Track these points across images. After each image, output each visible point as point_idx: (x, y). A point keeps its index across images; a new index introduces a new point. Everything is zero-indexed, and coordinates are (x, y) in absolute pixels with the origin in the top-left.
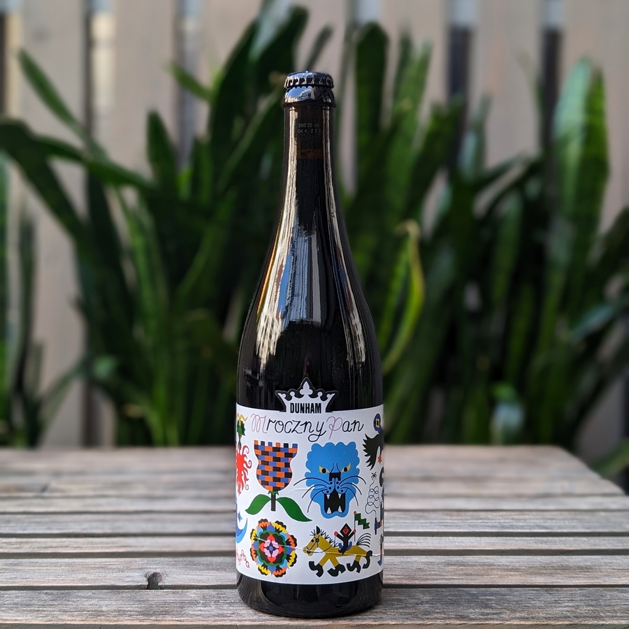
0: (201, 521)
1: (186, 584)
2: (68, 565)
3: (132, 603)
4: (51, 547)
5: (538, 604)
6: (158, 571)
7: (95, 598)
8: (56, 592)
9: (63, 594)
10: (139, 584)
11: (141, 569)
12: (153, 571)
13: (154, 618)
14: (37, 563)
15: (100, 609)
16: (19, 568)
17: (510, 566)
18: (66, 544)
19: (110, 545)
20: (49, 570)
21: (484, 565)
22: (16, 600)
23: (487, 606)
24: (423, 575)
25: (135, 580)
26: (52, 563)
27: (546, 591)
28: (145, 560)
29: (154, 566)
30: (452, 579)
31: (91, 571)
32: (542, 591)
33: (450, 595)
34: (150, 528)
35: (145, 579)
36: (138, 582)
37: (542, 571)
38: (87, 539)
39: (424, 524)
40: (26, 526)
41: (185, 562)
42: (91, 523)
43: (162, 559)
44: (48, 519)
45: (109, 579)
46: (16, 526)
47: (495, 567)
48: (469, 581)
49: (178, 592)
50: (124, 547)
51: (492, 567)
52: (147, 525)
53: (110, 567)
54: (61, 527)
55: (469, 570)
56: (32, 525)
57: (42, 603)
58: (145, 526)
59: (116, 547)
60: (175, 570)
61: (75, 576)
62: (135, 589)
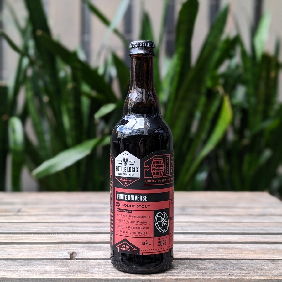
0: (96, 227)
1: (89, 257)
2: (30, 248)
3: (62, 267)
4: (22, 239)
5: (268, 268)
6: (75, 251)
8: (23, 261)
10: (66, 257)
11: (67, 250)
12: (72, 251)
13: (73, 275)
14: (14, 247)
15: (46, 270)
16: (6, 249)
17: (251, 249)
18: (29, 237)
19: (51, 238)
20: (21, 250)
21: (238, 248)
22: (3, 265)
23: (242, 270)
24: (208, 254)
25: (64, 255)
26: (22, 247)
27: (271, 262)
28: (68, 245)
29: (72, 248)
30: (222, 256)
31: (42, 251)
32: (269, 262)
33: (222, 264)
34: (70, 230)
35: (69, 255)
36: (65, 257)
37: (267, 252)
38: (40, 235)
39: (205, 229)
40: (9, 229)
41: (88, 246)
42: (41, 228)
43: (77, 245)
44: (20, 226)
45: (50, 255)
46: (5, 229)
47: (243, 250)
48: (231, 257)
49: (85, 262)
50: (58, 239)
51: (242, 250)
52: (69, 228)
53: (51, 249)
54: (27, 230)
55: (231, 251)
56: (13, 228)
57: (16, 267)
58: (68, 229)
59: (54, 239)
60: (83, 250)
61: (33, 253)
62: (64, 260)
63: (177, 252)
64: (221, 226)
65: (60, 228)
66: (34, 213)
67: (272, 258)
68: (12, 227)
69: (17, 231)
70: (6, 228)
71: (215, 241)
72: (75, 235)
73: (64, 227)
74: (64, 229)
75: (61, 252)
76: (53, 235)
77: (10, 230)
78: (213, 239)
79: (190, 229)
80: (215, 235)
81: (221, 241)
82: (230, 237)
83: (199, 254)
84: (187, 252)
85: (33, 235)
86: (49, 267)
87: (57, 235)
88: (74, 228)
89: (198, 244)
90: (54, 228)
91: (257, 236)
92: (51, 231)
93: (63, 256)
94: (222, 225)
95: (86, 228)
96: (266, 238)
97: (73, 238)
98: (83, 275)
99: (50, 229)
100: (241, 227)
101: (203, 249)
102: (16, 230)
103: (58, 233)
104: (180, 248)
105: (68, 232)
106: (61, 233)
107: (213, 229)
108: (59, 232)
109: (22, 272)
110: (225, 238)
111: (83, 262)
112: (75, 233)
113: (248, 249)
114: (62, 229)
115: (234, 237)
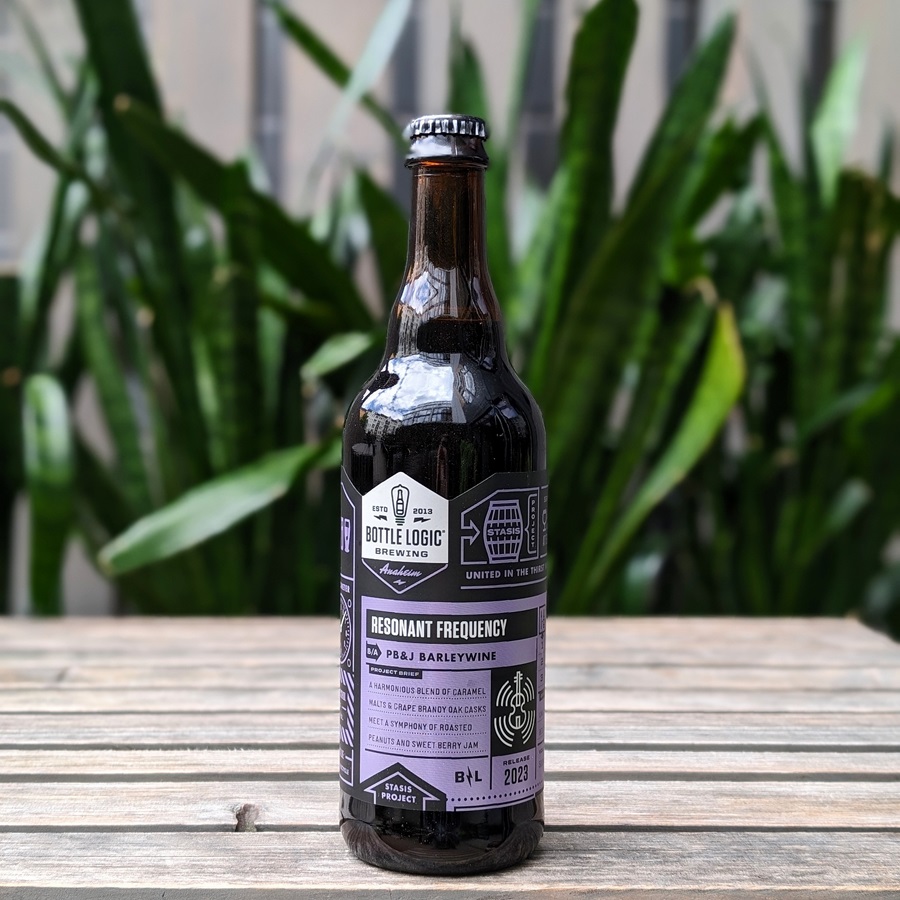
0: (314, 727)
2: (106, 792)
3: (212, 854)
4: (75, 765)
6: (251, 802)
7: (151, 845)
8: (86, 835)
9: (98, 838)
10: (223, 823)
11: (226, 799)
12: (242, 802)
13: (251, 878)
14: (54, 789)
15: (161, 863)
16: (26, 796)
17: (821, 796)
18: (99, 760)
19: (170, 762)
20: (76, 799)
21: (778, 795)
22: (22, 849)
24: (684, 811)
25: (215, 816)
26: (79, 789)
27: (890, 836)
28: (229, 785)
29: (243, 794)
30: (731, 817)
31: (143, 802)
34: (232, 735)
35: (233, 815)
36: (220, 820)
37: (874, 806)
38: (133, 752)
39: (668, 733)
40: (34, 733)
41: (293, 787)
42: (137, 729)
43: (257, 783)
44: (68, 723)
45: (173, 815)
46: (19, 733)
47: (796, 799)
48: (760, 821)
49: (286, 836)
50: (194, 765)
51: (792, 800)
52: (228, 731)
53: (173, 795)
54: (90, 735)
55: (757, 804)
56: (44, 730)
57: (65, 853)
58: (224, 733)
59: (181, 765)
60: (279, 801)
61: (117, 809)
62: (217, 831)
63: (583, 807)
64: (719, 726)
65: (198, 729)
66: (111, 683)
67: (893, 826)
68: (42, 727)
69: (58, 738)
70: (23, 731)
71: (703, 771)
72: (249, 751)
73: (212, 728)
74: (211, 733)
75: (208, 807)
76: (175, 753)
77: (36, 735)
78: (697, 765)
79: (617, 733)
80: (700, 754)
81: (722, 770)
82: (749, 759)
83: (654, 811)
84: (616, 804)
85: (111, 752)
86: (172, 852)
87: (189, 751)
88: (243, 730)
89: (648, 782)
90: (180, 730)
91: (836, 754)
92: (169, 738)
93: (215, 819)
94: (722, 723)
95: (281, 730)
96: (868, 762)
97: (243, 762)
98: (284, 879)
99: (168, 734)
100: (784, 728)
101: (668, 798)
102: (55, 735)
103: (193, 747)
104: (592, 793)
105: (224, 741)
106: (201, 747)
107: (692, 734)
108: (194, 742)
109: (85, 870)
110: (733, 763)
111: (280, 837)
112: (248, 747)
113: (810, 796)
114: (204, 733)
115: (764, 758)
